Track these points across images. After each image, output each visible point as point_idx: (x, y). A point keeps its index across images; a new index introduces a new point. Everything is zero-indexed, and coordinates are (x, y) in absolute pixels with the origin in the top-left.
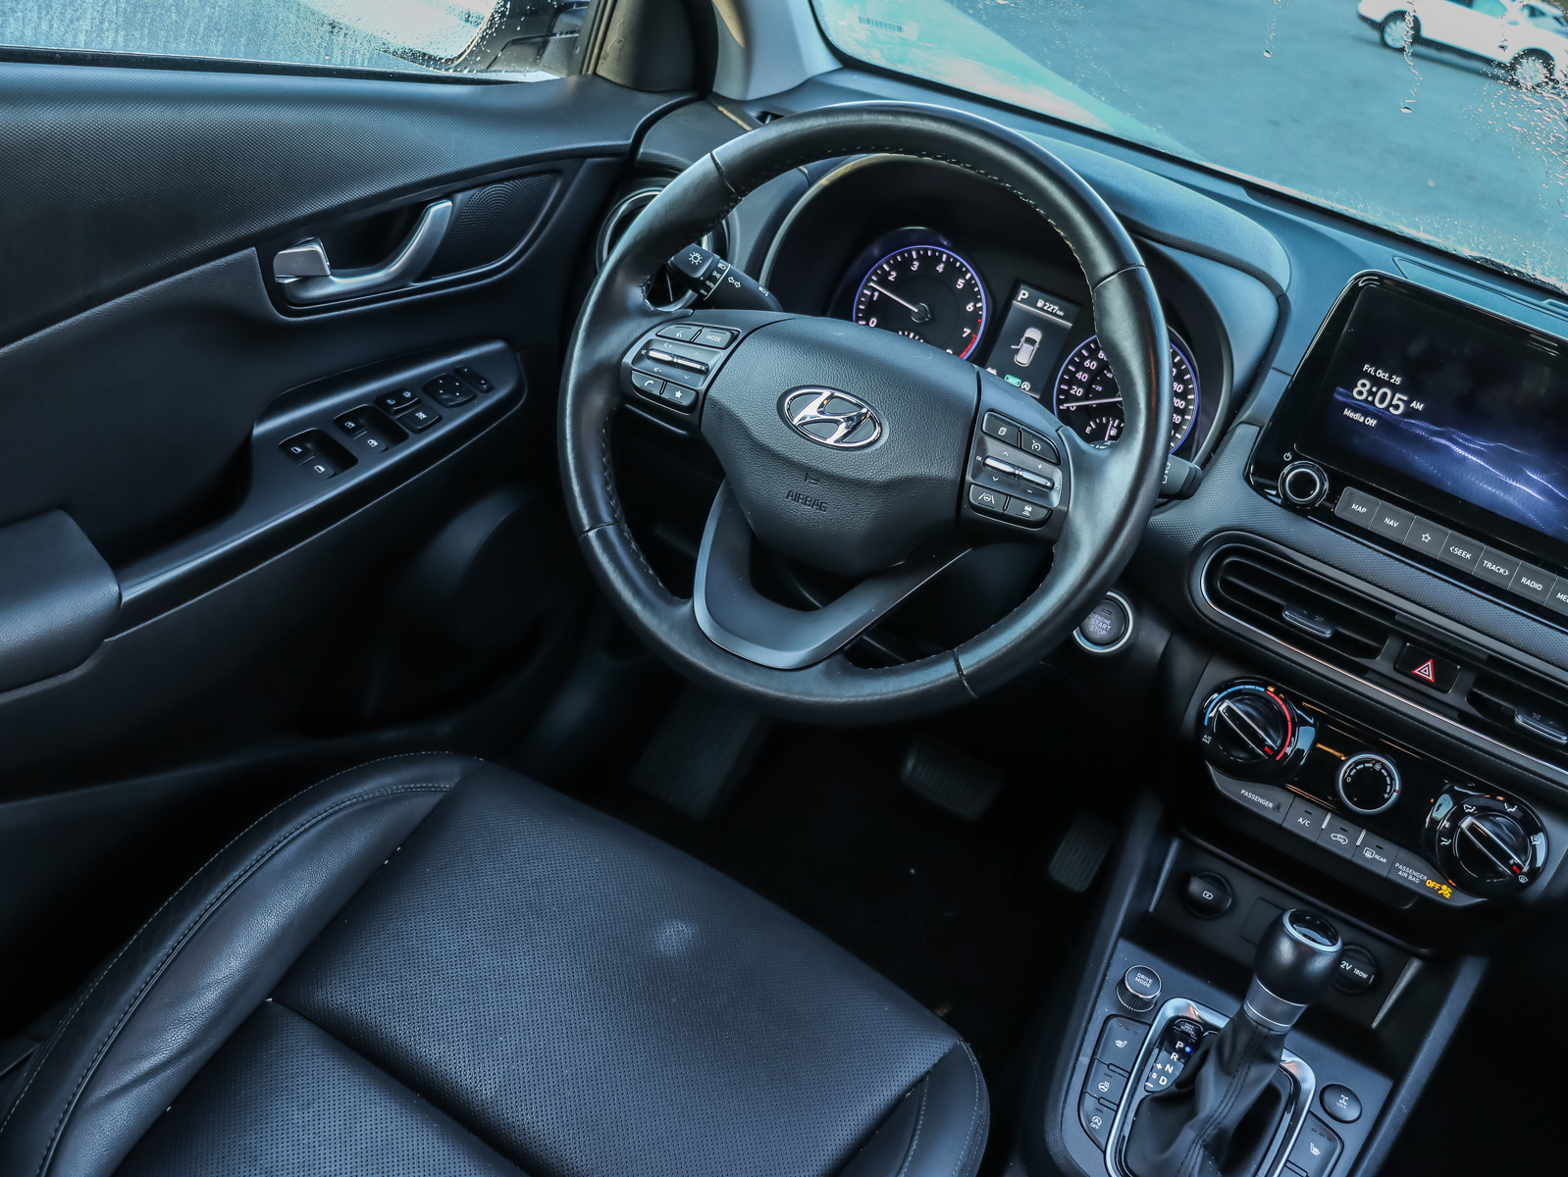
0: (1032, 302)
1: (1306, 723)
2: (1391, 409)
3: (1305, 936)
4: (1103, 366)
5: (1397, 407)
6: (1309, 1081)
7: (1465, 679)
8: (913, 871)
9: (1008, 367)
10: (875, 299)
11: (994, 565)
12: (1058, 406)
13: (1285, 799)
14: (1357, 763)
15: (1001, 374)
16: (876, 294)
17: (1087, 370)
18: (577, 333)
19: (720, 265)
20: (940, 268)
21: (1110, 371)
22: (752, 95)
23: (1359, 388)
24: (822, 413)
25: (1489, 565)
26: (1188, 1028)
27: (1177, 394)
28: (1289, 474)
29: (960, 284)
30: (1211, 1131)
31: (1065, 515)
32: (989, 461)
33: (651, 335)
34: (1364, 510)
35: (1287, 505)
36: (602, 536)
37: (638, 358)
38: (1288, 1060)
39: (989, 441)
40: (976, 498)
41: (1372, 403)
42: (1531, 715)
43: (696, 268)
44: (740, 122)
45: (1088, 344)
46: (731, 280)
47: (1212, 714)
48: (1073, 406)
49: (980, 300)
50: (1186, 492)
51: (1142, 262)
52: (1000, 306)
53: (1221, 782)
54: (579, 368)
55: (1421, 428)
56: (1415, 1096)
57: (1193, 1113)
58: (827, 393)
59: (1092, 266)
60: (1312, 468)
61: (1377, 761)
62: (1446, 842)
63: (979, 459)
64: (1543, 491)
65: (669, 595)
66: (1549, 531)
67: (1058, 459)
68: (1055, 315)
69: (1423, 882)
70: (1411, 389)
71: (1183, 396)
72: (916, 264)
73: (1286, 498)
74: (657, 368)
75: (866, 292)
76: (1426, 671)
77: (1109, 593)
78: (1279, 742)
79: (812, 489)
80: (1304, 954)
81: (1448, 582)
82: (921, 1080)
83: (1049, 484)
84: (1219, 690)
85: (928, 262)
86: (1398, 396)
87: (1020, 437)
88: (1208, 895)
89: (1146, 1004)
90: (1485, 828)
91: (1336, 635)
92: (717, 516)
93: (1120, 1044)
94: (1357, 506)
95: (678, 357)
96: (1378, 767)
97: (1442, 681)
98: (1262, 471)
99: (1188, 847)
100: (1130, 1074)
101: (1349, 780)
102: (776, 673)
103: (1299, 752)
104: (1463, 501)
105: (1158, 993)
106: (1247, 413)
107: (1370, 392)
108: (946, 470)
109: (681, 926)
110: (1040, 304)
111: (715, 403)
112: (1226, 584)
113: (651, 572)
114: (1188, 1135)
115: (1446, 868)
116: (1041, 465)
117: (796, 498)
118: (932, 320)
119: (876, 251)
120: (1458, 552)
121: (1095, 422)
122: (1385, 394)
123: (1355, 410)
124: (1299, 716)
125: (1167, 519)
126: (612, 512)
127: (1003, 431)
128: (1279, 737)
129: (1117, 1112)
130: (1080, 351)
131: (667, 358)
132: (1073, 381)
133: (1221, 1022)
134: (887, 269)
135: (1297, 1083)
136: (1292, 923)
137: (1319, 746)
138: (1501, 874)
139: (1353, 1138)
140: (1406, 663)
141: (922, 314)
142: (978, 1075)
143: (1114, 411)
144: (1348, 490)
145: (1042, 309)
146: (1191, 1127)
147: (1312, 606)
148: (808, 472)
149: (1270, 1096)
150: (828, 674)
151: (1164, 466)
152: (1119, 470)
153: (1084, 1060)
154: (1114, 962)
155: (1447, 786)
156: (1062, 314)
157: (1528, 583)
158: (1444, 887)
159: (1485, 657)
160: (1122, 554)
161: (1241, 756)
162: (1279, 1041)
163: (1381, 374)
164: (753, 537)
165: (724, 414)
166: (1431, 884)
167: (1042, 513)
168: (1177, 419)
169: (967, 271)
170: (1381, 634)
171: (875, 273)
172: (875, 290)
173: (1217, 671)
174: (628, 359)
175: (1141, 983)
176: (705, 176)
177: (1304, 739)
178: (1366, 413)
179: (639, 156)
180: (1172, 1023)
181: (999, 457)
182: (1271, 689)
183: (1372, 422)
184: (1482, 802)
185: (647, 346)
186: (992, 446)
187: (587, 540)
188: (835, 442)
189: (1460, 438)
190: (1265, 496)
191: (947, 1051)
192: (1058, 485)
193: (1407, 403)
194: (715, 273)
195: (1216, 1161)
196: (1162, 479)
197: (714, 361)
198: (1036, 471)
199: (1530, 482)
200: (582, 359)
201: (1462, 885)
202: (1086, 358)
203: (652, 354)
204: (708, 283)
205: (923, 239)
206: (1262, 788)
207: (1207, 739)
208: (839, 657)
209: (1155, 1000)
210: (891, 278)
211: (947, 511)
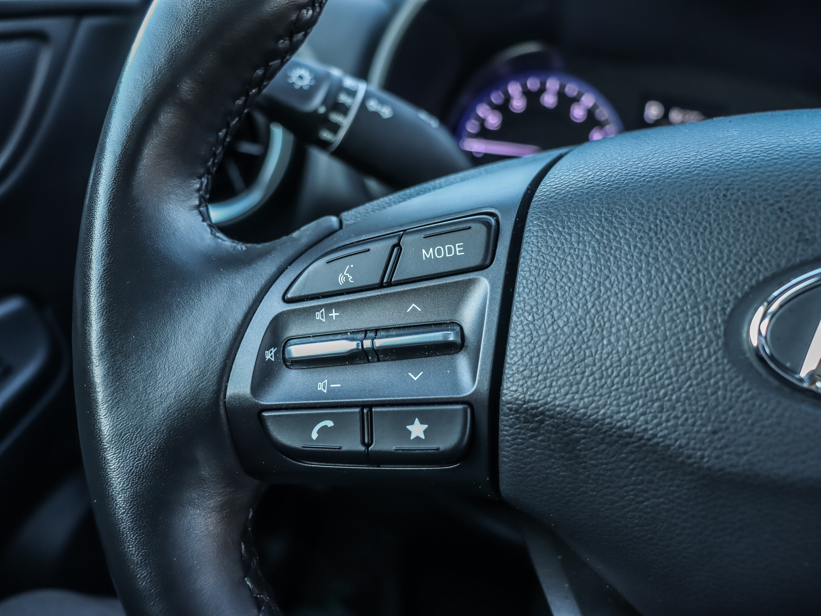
19: (346, 84)
33: (273, 305)
46: (372, 105)
74: (323, 382)
131: (341, 346)
174: (239, 388)
185: (275, 336)
194: (343, 99)
197: (474, 308)
203: (297, 351)
204: (333, 115)
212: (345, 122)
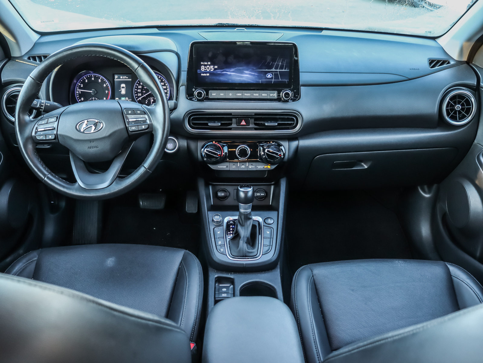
0: (119, 78)
1: (224, 146)
2: (211, 70)
3: (244, 189)
4: (143, 86)
5: (212, 69)
6: (260, 219)
7: (252, 121)
8: (154, 228)
9: (121, 96)
10: (80, 93)
11: (140, 143)
12: (137, 100)
13: (227, 164)
14: (239, 149)
15: (120, 98)
16: (80, 92)
17: (140, 89)
18: (17, 133)
19: (42, 102)
20: (93, 79)
21: (145, 87)
22: (23, 53)
23: (202, 68)
24: (87, 126)
25: (246, 94)
26: (231, 222)
27: (163, 85)
28: (196, 93)
29: (100, 81)
30: (245, 239)
31: (152, 124)
32: (130, 120)
33: (36, 126)
34: (215, 94)
35: (199, 100)
36: (48, 178)
37: (36, 133)
38: (254, 218)
39: (128, 116)
40: (131, 129)
41: (206, 70)
42: (268, 122)
43: (37, 105)
44: (24, 62)
45: (137, 82)
46: (47, 104)
47: (204, 154)
48: (140, 98)
49: (107, 83)
50: (175, 108)
51: (143, 62)
52: (112, 82)
53: (213, 167)
54: (22, 141)
55: (219, 71)
56: (283, 212)
57: (240, 238)
58: (86, 121)
59: (133, 67)
60: (200, 90)
61: (243, 147)
62: (264, 157)
63: (127, 120)
64: (250, 74)
65: (71, 184)
66: (255, 82)
67: (145, 113)
68: (126, 79)
69: (264, 167)
70: (213, 64)
71: (164, 85)
72: (87, 80)
73: (198, 99)
74: (42, 133)
75: (77, 92)
76: (243, 123)
77: (169, 138)
78: (221, 153)
79: (93, 144)
80: (246, 193)
81: (239, 102)
82: (181, 262)
83: (145, 119)
84: (202, 147)
85: (89, 78)
86: (211, 66)
87: (134, 112)
88: (223, 194)
89: (220, 222)
90: (271, 150)
91: (221, 124)
92: (73, 161)
93: (219, 233)
94: (213, 94)
95: (46, 128)
96: (243, 148)
97: (248, 123)
98: (190, 95)
99: (213, 185)
100: (224, 237)
101: (239, 153)
102: (105, 188)
103: (226, 153)
104: (235, 83)
105: (221, 218)
106: (181, 84)
107: (205, 68)
108: (122, 126)
109: (111, 259)
110: (121, 78)
111: (60, 135)
112: (193, 124)
113: (64, 181)
114: (241, 242)
115: (266, 162)
116: (141, 116)
117: (90, 148)
118: (97, 92)
119: (75, 81)
120: (238, 95)
121: (147, 100)
122: (208, 68)
123: (203, 73)
124: (222, 145)
125: (174, 115)
126: (48, 171)
127: (130, 112)
128: (220, 151)
129: (225, 246)
130: (136, 85)
131: (43, 129)
132: (137, 93)
133: (236, 218)
134: (80, 84)
135: (258, 221)
136: (241, 188)
137: (229, 150)
138: (278, 158)
139: (274, 226)
140: (239, 123)
141: (94, 92)
142: (193, 255)
143: (150, 95)
144: (210, 91)
145: (122, 79)
146: (241, 240)
147: (214, 120)
148: (91, 141)
149: (254, 227)
150: (117, 183)
151: (168, 104)
152: (159, 109)
153: (213, 239)
154: (209, 217)
155: (259, 145)
156: (128, 78)
157: (255, 95)
158: (268, 166)
159: (254, 114)
160: (168, 127)
161: (214, 160)
162: (250, 214)
163: (206, 63)
164: (84, 161)
165: (63, 136)
166: (265, 167)
167: (147, 126)
168: (166, 91)
169: (100, 77)
170: (230, 119)
171: (77, 87)
172: (79, 91)
173: (200, 144)
174: (33, 134)
175: (217, 218)
176: (31, 83)
177: (226, 150)
178: (206, 73)
179: (3, 82)
180: (227, 223)
181: (132, 118)
182: (214, 142)
183: (208, 74)
184: (267, 145)
185: (37, 128)
186: (129, 116)
187: (45, 181)
188: (94, 131)
189: (227, 70)
190: (193, 100)
191: (183, 254)
192: (147, 118)
193: (214, 67)
194: (42, 104)
195: (250, 245)
196: (169, 107)
197: (55, 125)
198: (141, 118)
199: (246, 74)
200: (22, 139)
201: (272, 164)
202: (138, 86)
203: (39, 130)
204: (41, 107)
205: (85, 74)
206: (222, 164)
207: (205, 159)
208: (117, 178)
209: (221, 220)
210: (82, 86)
211: (126, 135)
212: (43, 108)
